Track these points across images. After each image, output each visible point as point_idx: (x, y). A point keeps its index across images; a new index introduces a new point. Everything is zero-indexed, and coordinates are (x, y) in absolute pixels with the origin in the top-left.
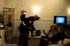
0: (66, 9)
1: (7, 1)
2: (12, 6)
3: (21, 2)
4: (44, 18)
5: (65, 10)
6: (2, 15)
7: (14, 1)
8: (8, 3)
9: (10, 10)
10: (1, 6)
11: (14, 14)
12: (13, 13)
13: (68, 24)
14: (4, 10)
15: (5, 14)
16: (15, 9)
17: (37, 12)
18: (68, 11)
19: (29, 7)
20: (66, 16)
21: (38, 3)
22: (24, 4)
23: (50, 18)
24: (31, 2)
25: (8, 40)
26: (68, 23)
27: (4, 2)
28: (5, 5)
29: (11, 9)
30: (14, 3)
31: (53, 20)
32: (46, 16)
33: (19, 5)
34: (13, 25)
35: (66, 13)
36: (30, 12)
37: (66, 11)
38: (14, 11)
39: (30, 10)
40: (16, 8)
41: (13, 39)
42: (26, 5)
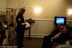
0: (65, 10)
1: (9, 1)
2: (14, 7)
4: (45, 19)
6: (4, 15)
7: (15, 2)
8: (10, 4)
9: (12, 11)
10: (3, 6)
11: (16, 15)
12: (15, 13)
13: (67, 25)
15: (8, 14)
16: (16, 9)
17: (38, 13)
18: (67, 12)
19: (30, 8)
20: (65, 17)
21: (39, 4)
22: (26, 4)
23: (50, 18)
24: (32, 3)
25: (10, 40)
26: (67, 23)
27: (6, 2)
28: (7, 6)
29: (13, 9)
31: (54, 20)
32: (47, 17)
33: (21, 5)
34: (15, 25)
35: (66, 14)
37: (65, 12)
38: (16, 11)
39: (32, 11)
40: (18, 8)
41: (15, 38)
42: (28, 6)
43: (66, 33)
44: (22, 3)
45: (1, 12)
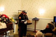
3: (31, 7)
8: (23, 7)
14: (19, 12)
17: (43, 14)
19: (37, 10)
21: (43, 7)
22: (34, 8)
23: (51, 18)
24: (38, 6)
27: (21, 7)
30: (27, 7)
31: (53, 19)
36: (38, 13)
40: (28, 10)
42: (35, 8)
45: (16, 13)
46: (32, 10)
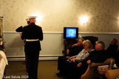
5: (75, 18)
12: (1, 23)
16: (3, 17)
17: (38, 22)
18: (79, 20)
19: (25, 14)
20: (76, 27)
21: (38, 8)
22: (18, 9)
23: (56, 30)
24: (28, 6)
26: (80, 36)
32: (51, 28)
33: (9, 11)
38: (2, 20)
40: (4, 15)
42: (21, 11)
43: (101, 49)
44: (12, 7)
46: (14, 15)
